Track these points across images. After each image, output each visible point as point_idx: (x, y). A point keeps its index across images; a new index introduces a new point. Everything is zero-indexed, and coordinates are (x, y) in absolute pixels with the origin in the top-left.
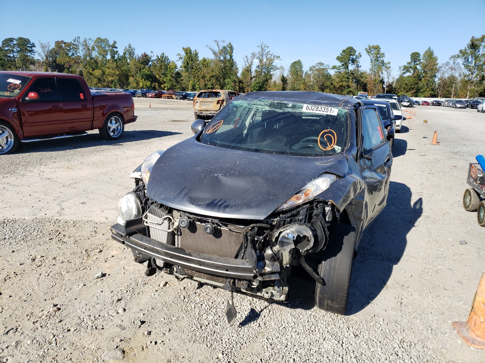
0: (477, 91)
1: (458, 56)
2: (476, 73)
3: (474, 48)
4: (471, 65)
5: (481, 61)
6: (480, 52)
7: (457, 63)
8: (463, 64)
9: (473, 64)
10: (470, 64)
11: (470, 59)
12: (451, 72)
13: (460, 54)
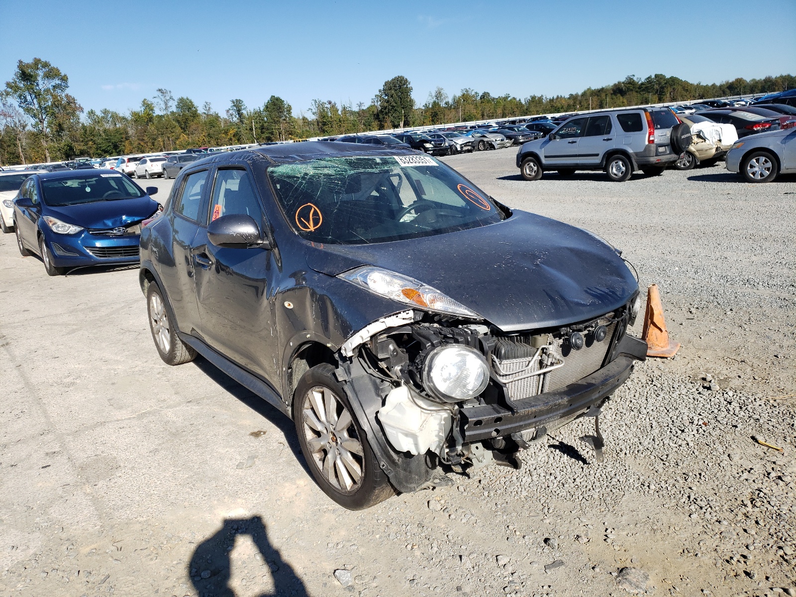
0: (60, 150)
1: (8, 94)
2: (46, 120)
3: (27, 79)
4: (33, 108)
5: (47, 101)
6: (41, 87)
7: (9, 104)
8: (20, 106)
9: (37, 106)
10: (31, 106)
11: (29, 98)
12: (5, 121)
13: (10, 90)
